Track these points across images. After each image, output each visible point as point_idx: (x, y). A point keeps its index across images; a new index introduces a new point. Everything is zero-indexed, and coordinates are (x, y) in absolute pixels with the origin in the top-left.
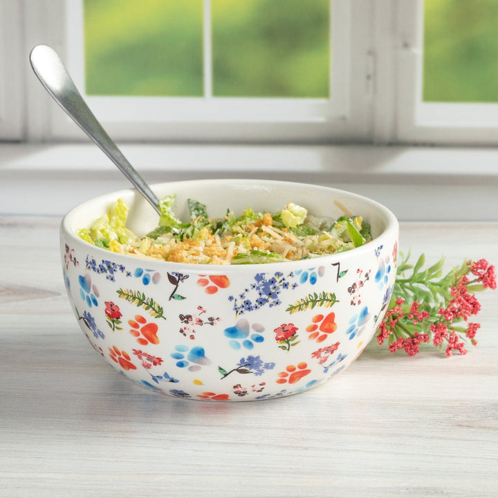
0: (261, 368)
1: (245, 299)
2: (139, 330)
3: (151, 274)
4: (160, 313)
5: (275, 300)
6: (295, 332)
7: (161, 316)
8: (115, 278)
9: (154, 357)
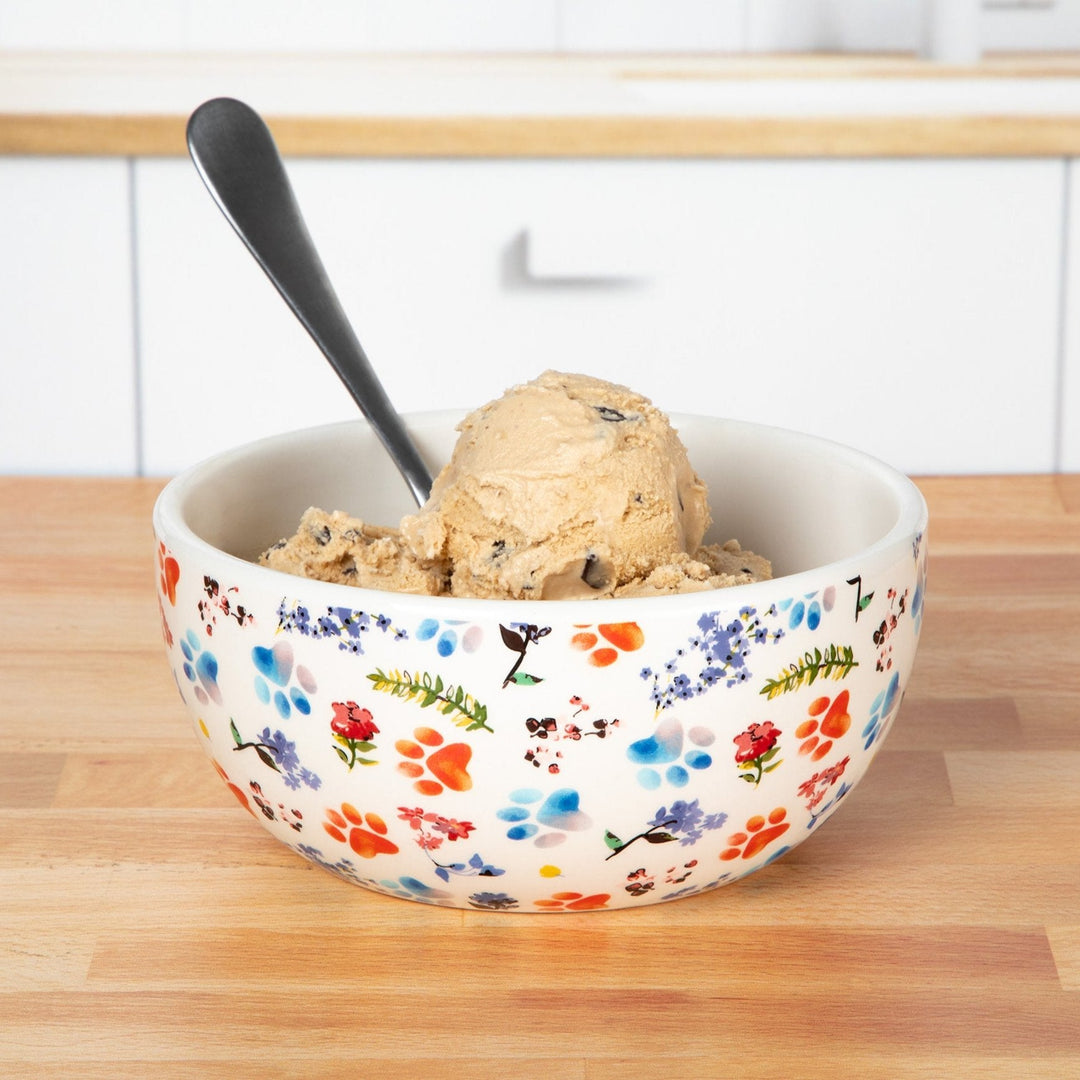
0: (697, 827)
1: (678, 673)
2: (422, 762)
3: (460, 632)
4: (479, 717)
5: (740, 670)
6: (775, 741)
7: (481, 724)
8: (363, 647)
9: (453, 821)
